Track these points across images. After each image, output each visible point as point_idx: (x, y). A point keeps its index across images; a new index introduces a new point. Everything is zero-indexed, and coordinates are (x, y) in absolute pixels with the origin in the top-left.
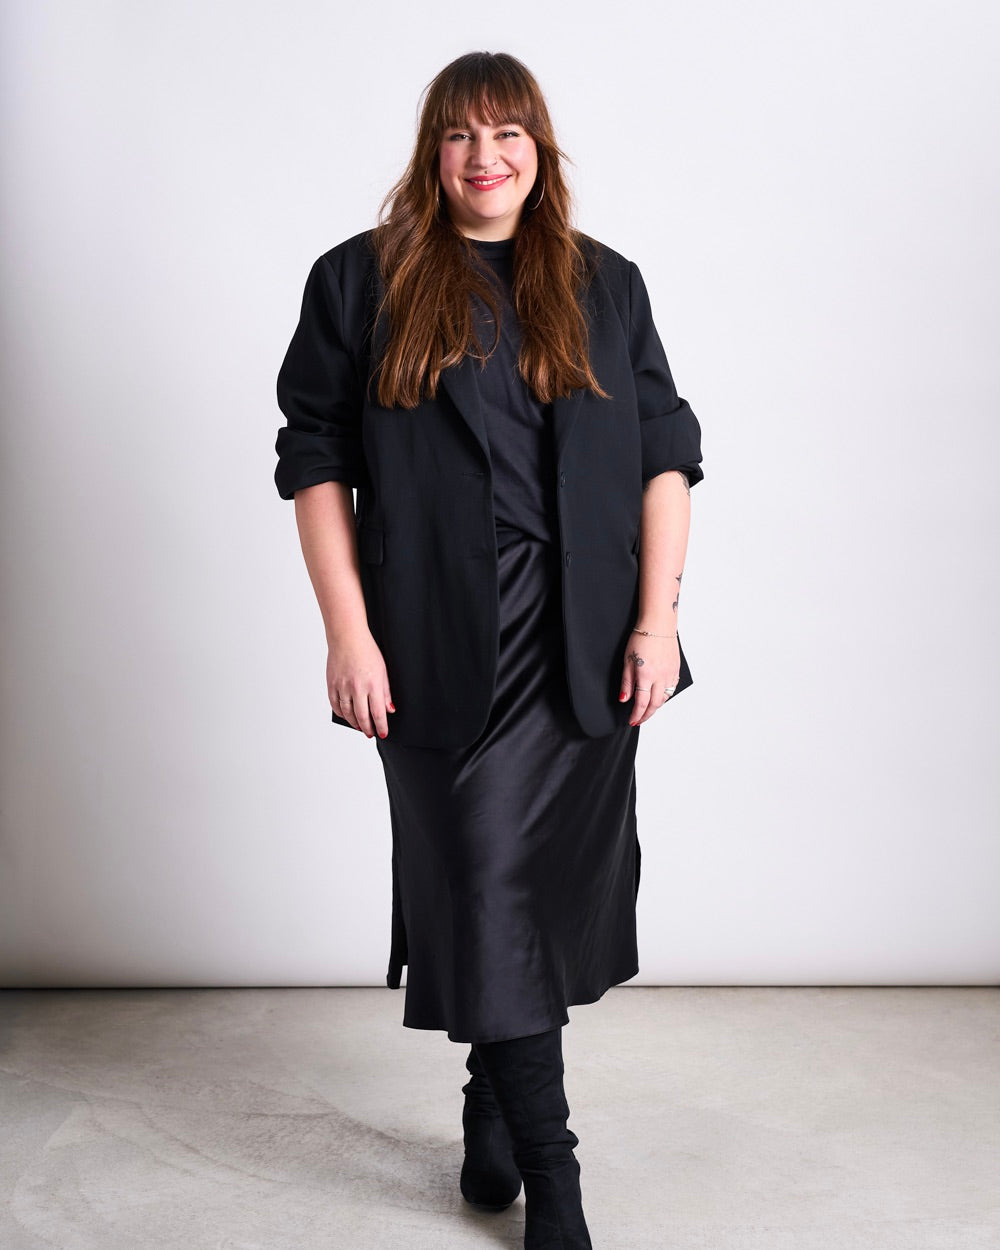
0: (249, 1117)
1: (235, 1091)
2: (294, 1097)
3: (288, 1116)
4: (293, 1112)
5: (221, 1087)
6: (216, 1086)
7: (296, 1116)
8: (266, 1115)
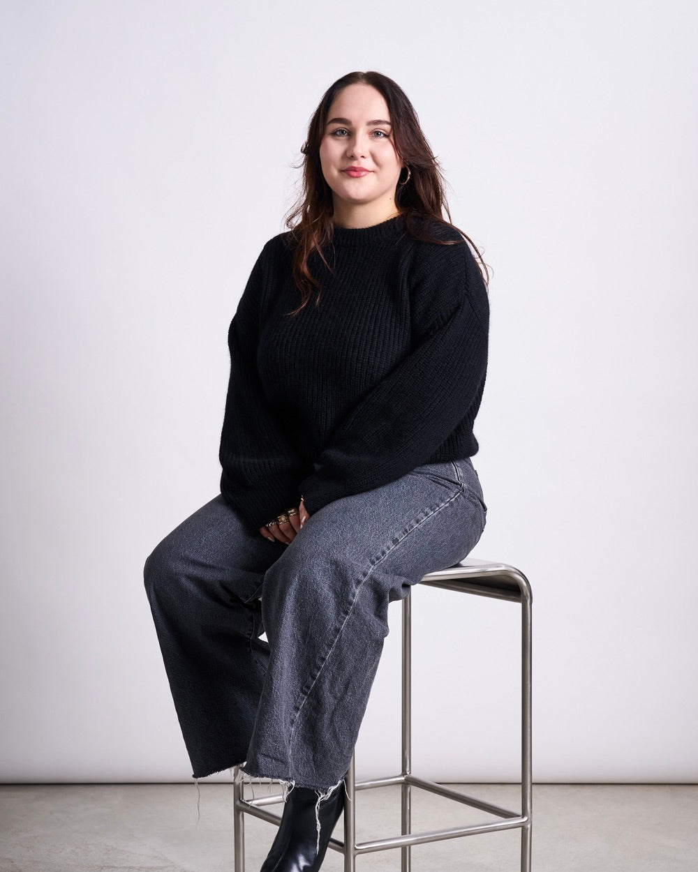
0: (102, 868)
1: (91, 851)
2: (140, 855)
3: (134, 867)
4: (139, 865)
5: (80, 848)
6: (77, 848)
7: (141, 868)
8: (116, 867)
